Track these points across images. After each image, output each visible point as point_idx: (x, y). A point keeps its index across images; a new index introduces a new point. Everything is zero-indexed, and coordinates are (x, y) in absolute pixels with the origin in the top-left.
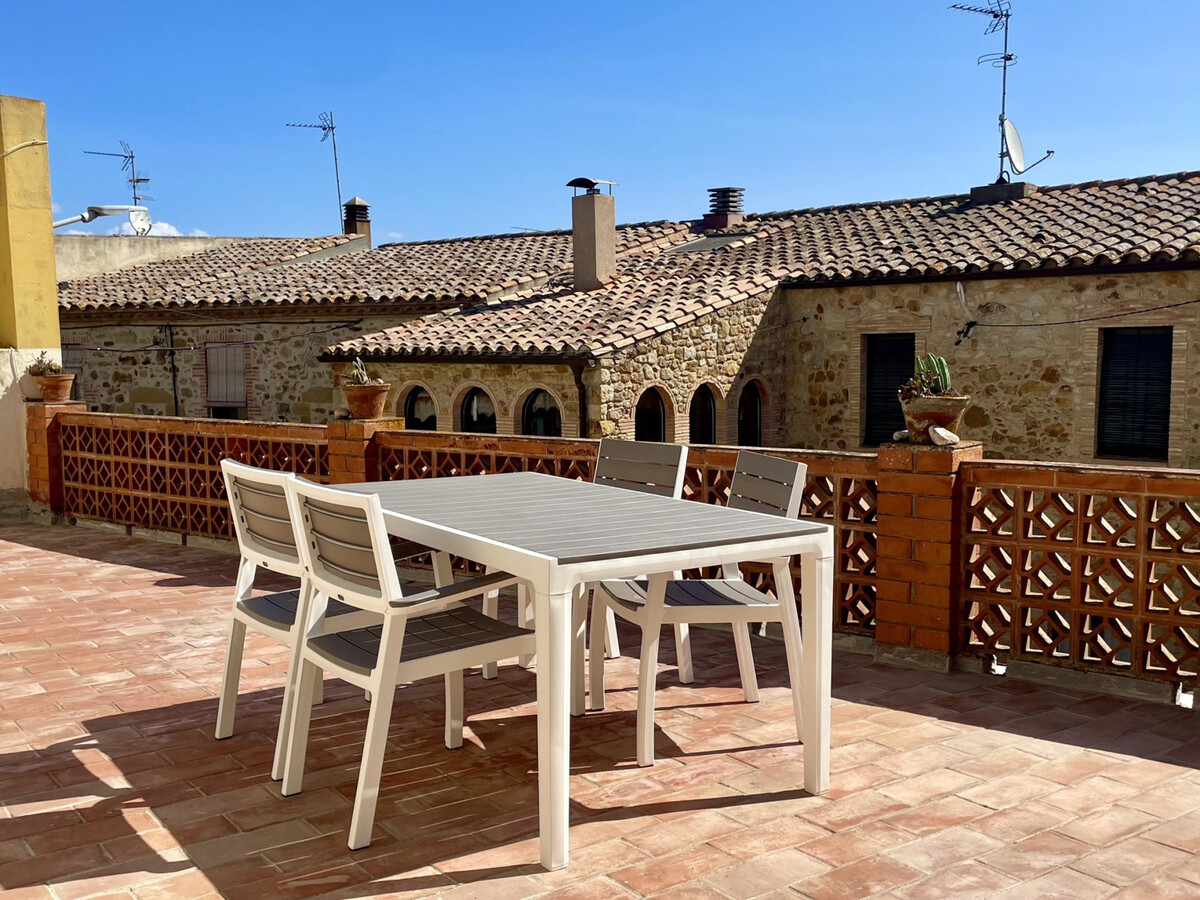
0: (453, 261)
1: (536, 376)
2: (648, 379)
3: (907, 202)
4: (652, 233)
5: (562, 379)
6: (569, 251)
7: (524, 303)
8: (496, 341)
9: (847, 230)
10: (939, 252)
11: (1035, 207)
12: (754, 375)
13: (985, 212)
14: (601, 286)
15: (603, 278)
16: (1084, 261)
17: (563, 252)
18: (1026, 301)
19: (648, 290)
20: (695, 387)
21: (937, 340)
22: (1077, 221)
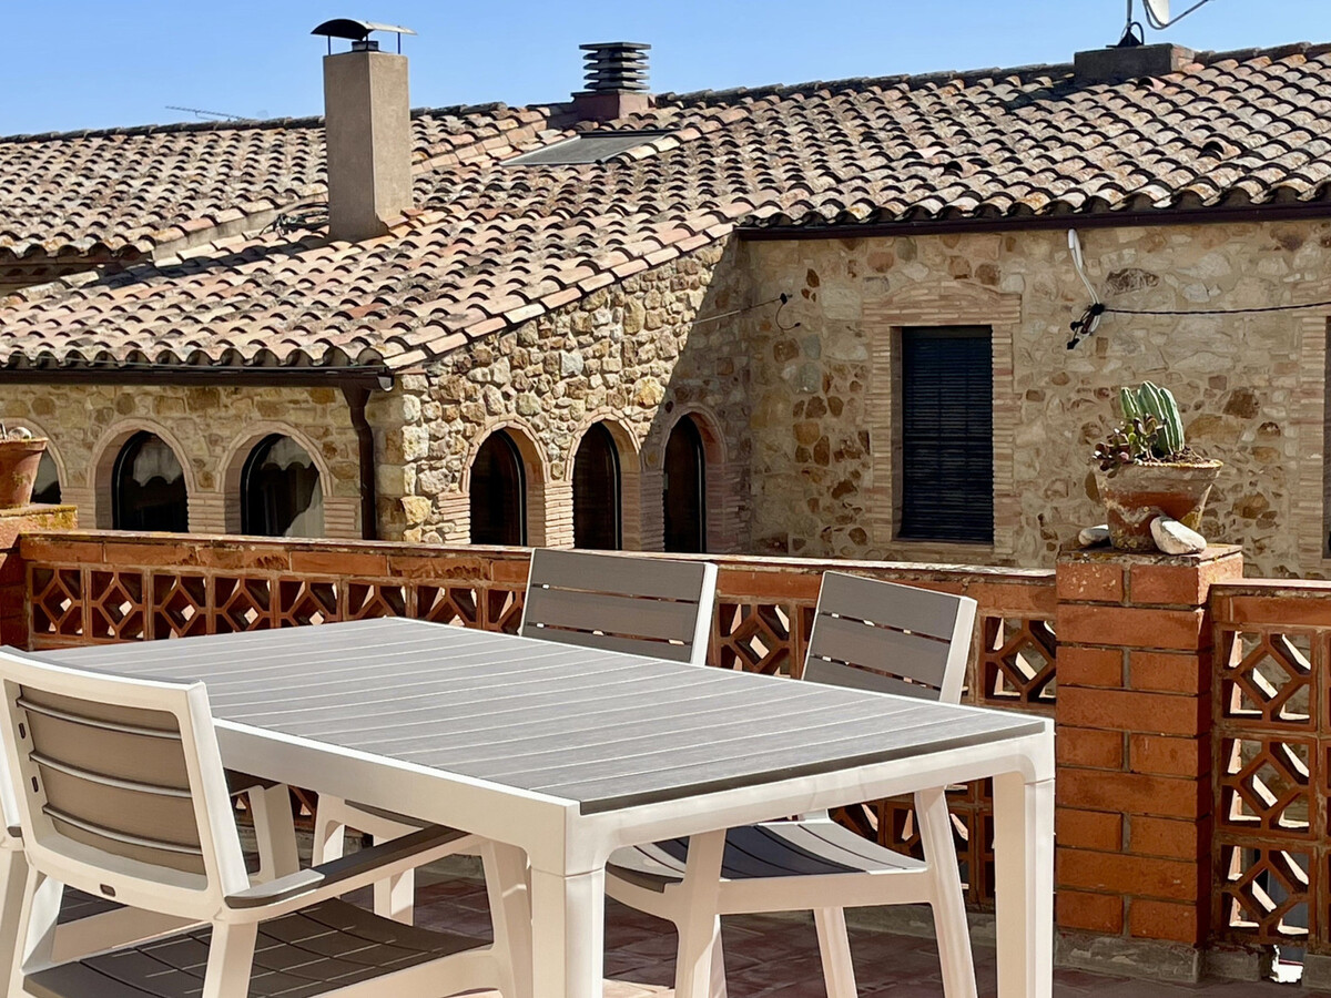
0: (73, 178)
1: (269, 410)
2: (494, 414)
3: (957, 77)
4: (475, 127)
5: (324, 415)
6: (312, 162)
7: (231, 262)
8: (185, 340)
9: (851, 127)
10: (1031, 173)
11: (1195, 90)
12: (692, 405)
13: (1104, 99)
14: (384, 230)
15: (387, 214)
16: (1299, 194)
17: (300, 163)
18: (1195, 266)
19: (481, 238)
20: (583, 428)
21: (1033, 339)
22: (1275, 119)
